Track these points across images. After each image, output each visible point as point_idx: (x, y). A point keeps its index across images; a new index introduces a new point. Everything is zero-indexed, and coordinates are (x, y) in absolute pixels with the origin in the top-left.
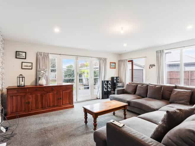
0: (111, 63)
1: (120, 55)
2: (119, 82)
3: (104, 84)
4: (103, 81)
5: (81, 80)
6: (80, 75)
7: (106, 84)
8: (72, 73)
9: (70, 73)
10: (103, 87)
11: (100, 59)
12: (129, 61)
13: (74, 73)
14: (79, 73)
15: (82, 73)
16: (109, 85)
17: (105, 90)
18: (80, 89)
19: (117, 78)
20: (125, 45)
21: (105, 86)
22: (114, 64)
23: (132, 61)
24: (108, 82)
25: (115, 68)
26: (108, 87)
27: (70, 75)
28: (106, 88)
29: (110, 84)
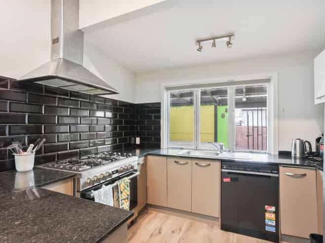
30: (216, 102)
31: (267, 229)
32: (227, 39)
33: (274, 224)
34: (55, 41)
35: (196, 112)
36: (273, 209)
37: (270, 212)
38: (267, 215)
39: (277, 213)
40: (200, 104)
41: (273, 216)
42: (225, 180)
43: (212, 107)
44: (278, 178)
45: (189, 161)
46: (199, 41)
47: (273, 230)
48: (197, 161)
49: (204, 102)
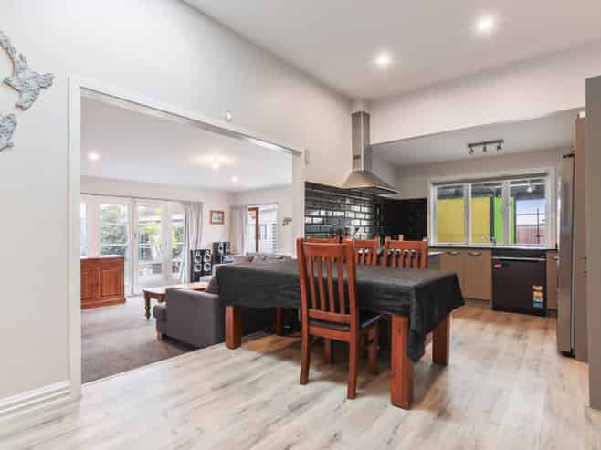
0: (212, 212)
1: (233, 194)
2: (229, 253)
3: (195, 257)
4: (191, 251)
5: (145, 253)
6: (145, 238)
7: (198, 258)
8: (119, 232)
9: (112, 232)
10: (192, 263)
11: (186, 204)
12: (250, 209)
13: (122, 234)
14: (142, 232)
15: (148, 232)
16: (205, 260)
17: (196, 270)
18: (141, 274)
19: (224, 244)
20: (235, 179)
21: (196, 260)
22: (221, 215)
23: (256, 210)
24: (202, 252)
25: (222, 223)
26: (203, 263)
27: (113, 238)
28: (198, 267)
29: (207, 257)
30: (492, 193)
31: (536, 305)
32: (497, 145)
33: (541, 300)
34: (356, 157)
35: (467, 207)
36: (540, 288)
37: (538, 291)
38: (535, 293)
39: (544, 292)
40: (470, 195)
41: (540, 294)
42: (496, 266)
43: (487, 200)
44: (545, 262)
45: (461, 251)
46: (470, 146)
47: (541, 306)
48: (469, 251)
49: (476, 194)
